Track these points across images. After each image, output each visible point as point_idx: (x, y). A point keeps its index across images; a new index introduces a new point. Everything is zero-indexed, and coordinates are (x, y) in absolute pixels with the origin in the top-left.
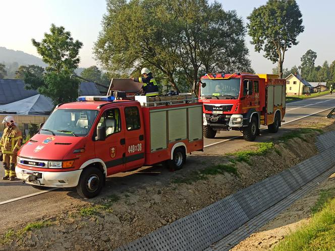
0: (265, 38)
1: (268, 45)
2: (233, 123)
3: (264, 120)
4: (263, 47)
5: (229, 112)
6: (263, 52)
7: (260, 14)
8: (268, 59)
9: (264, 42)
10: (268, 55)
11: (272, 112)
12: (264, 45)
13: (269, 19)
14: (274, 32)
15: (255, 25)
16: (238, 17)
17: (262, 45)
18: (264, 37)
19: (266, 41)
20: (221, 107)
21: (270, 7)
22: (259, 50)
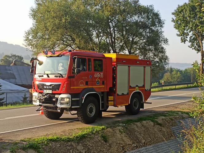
0: (190, 32)
1: (192, 37)
2: (61, 104)
3: (113, 101)
4: (188, 39)
5: (57, 91)
6: (188, 43)
7: (182, 10)
8: (193, 49)
9: (188, 34)
10: (192, 45)
11: (125, 93)
12: (189, 37)
13: (190, 13)
14: (194, 25)
15: (179, 19)
16: (156, 11)
17: (187, 37)
18: (189, 30)
19: (191, 34)
20: (51, 85)
21: (191, 4)
22: (185, 41)
